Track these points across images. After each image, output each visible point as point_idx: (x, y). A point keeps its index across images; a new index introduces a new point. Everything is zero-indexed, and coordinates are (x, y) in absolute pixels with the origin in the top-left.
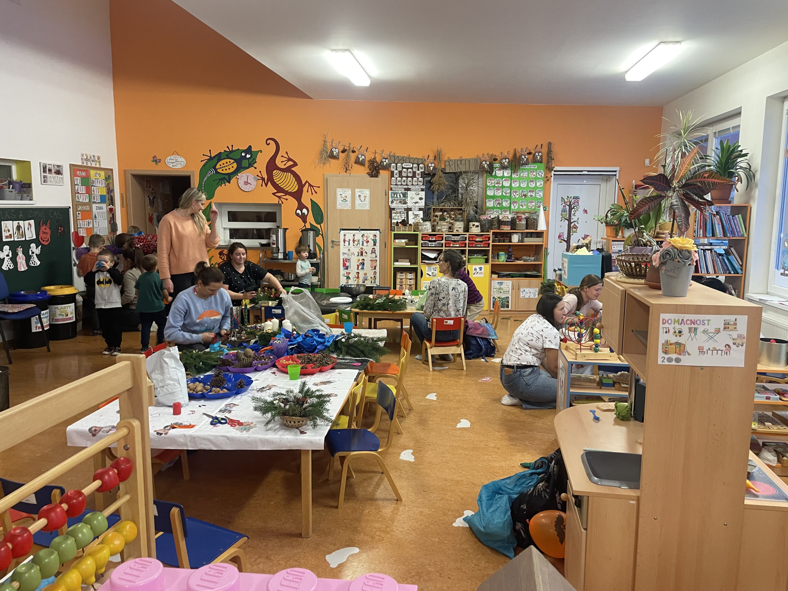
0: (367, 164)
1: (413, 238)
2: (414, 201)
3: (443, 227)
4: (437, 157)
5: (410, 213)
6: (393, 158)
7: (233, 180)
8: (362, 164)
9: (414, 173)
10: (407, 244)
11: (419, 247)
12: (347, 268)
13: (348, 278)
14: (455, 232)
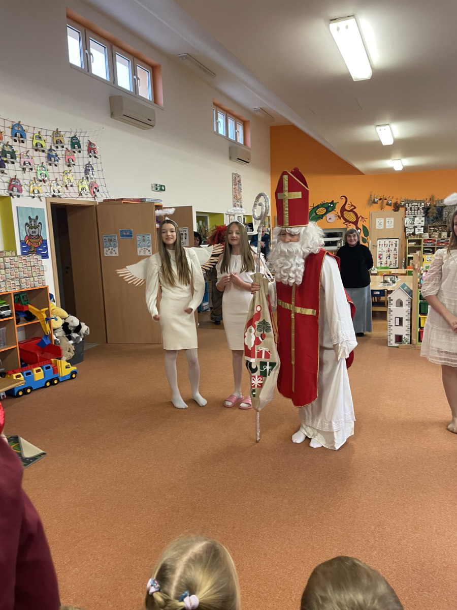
0: (392, 205)
1: (419, 242)
2: (419, 222)
3: (436, 235)
4: (432, 199)
5: (416, 229)
6: (407, 201)
7: (324, 218)
8: (390, 205)
9: (419, 208)
10: (415, 245)
11: (422, 246)
12: (381, 259)
13: (381, 264)
14: (442, 238)
